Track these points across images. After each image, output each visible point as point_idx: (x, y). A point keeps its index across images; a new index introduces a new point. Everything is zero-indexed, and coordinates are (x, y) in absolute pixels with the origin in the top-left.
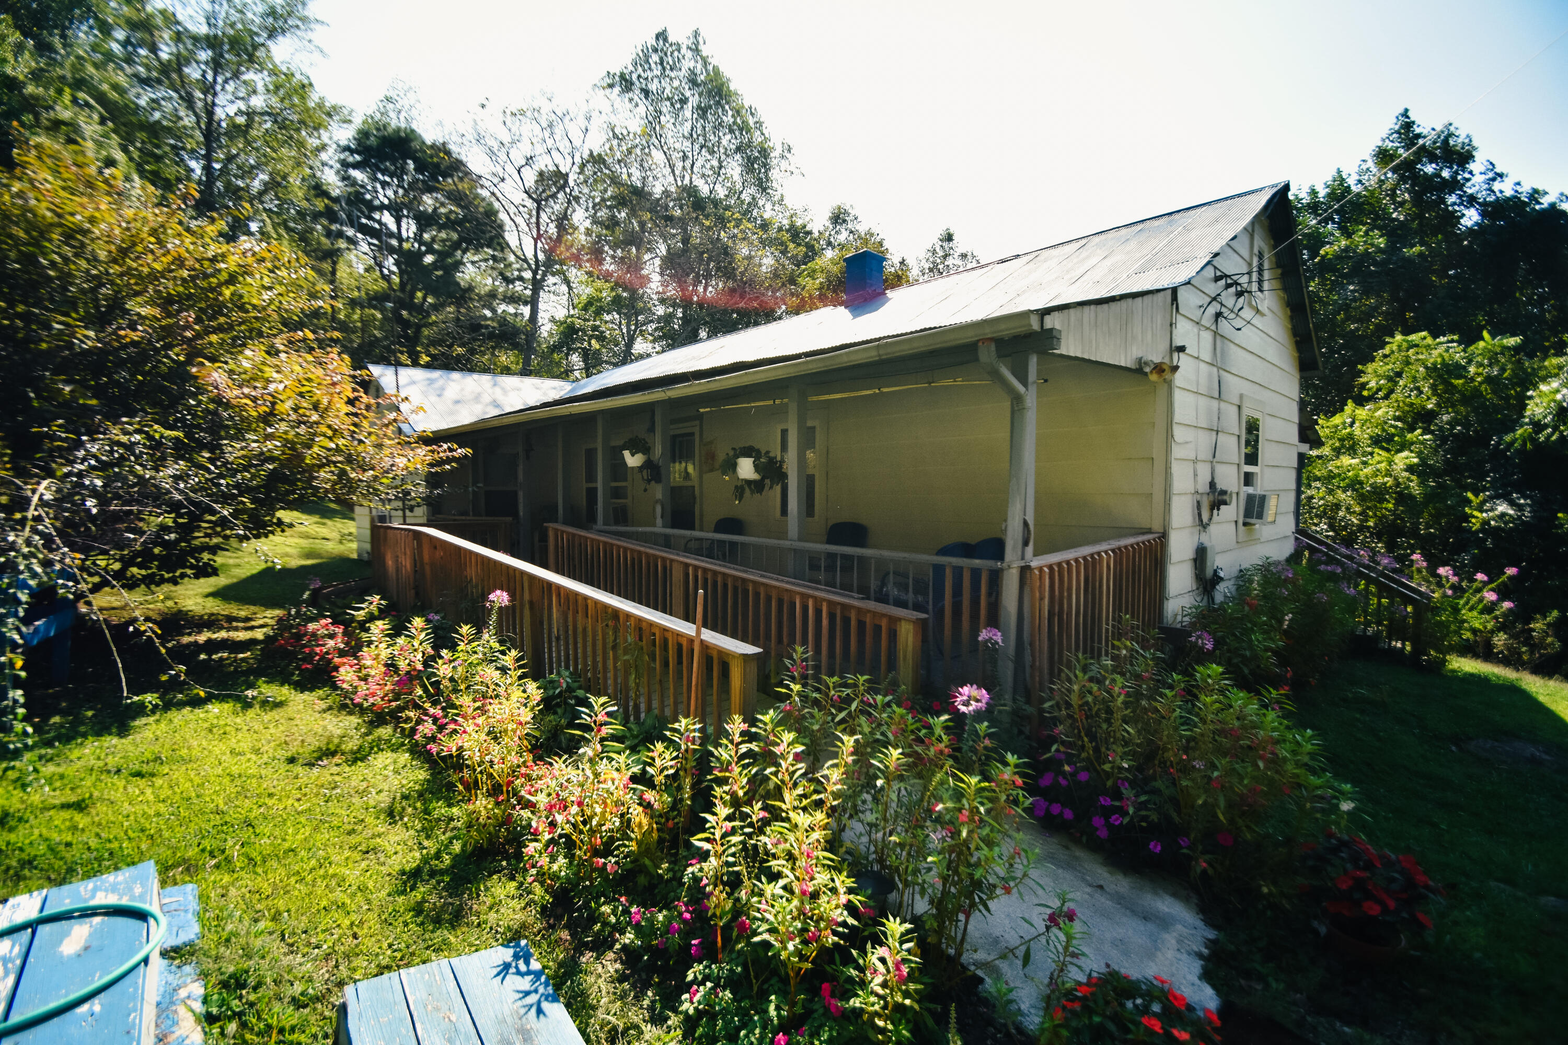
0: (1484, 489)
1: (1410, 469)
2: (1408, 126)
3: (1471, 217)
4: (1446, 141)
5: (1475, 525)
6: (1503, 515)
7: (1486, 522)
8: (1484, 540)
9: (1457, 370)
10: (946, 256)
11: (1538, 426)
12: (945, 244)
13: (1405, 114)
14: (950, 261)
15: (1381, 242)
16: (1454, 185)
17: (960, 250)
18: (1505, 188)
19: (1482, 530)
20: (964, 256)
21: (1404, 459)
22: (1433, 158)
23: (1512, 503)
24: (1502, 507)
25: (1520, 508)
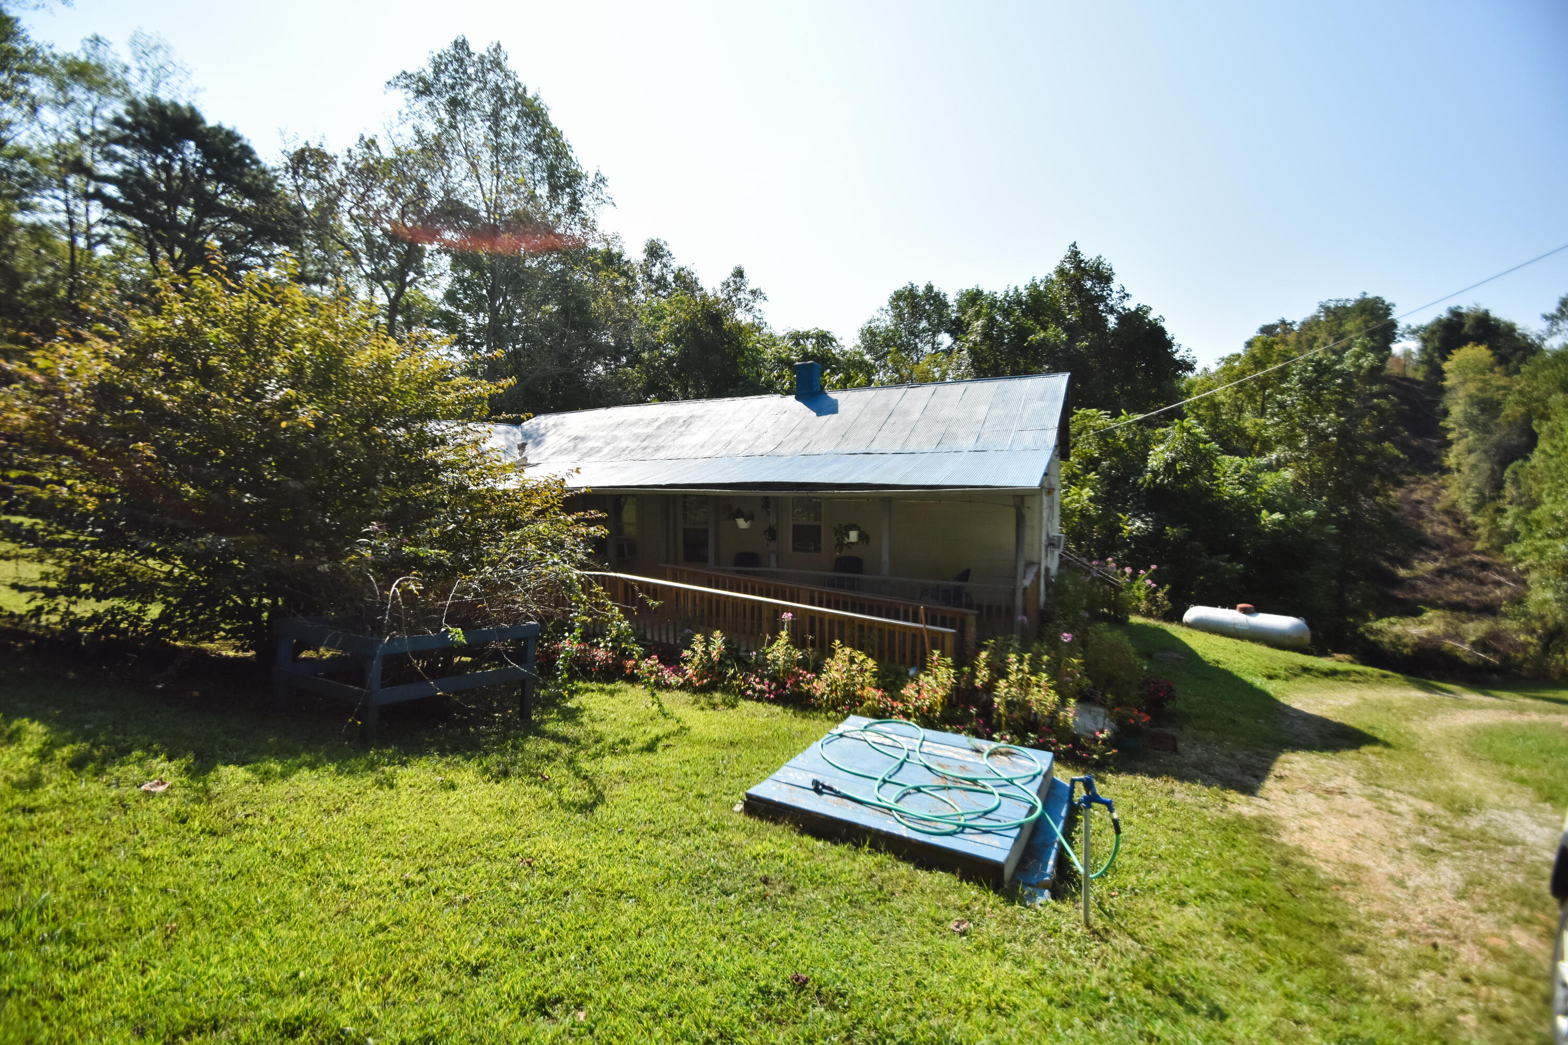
0: (1128, 511)
1: (1091, 499)
2: (1077, 254)
3: (1112, 321)
4: (1098, 267)
5: (1125, 534)
6: (1139, 528)
7: (1131, 532)
8: (1130, 543)
9: (1110, 433)
10: (738, 289)
11: (1155, 473)
12: (738, 279)
13: (1074, 245)
14: (741, 295)
15: (1064, 336)
16: (1102, 299)
17: (750, 287)
18: (1131, 305)
19: (1129, 538)
20: (753, 292)
21: (1087, 492)
22: (1091, 278)
23: (1143, 521)
24: (1138, 523)
25: (1146, 523)
